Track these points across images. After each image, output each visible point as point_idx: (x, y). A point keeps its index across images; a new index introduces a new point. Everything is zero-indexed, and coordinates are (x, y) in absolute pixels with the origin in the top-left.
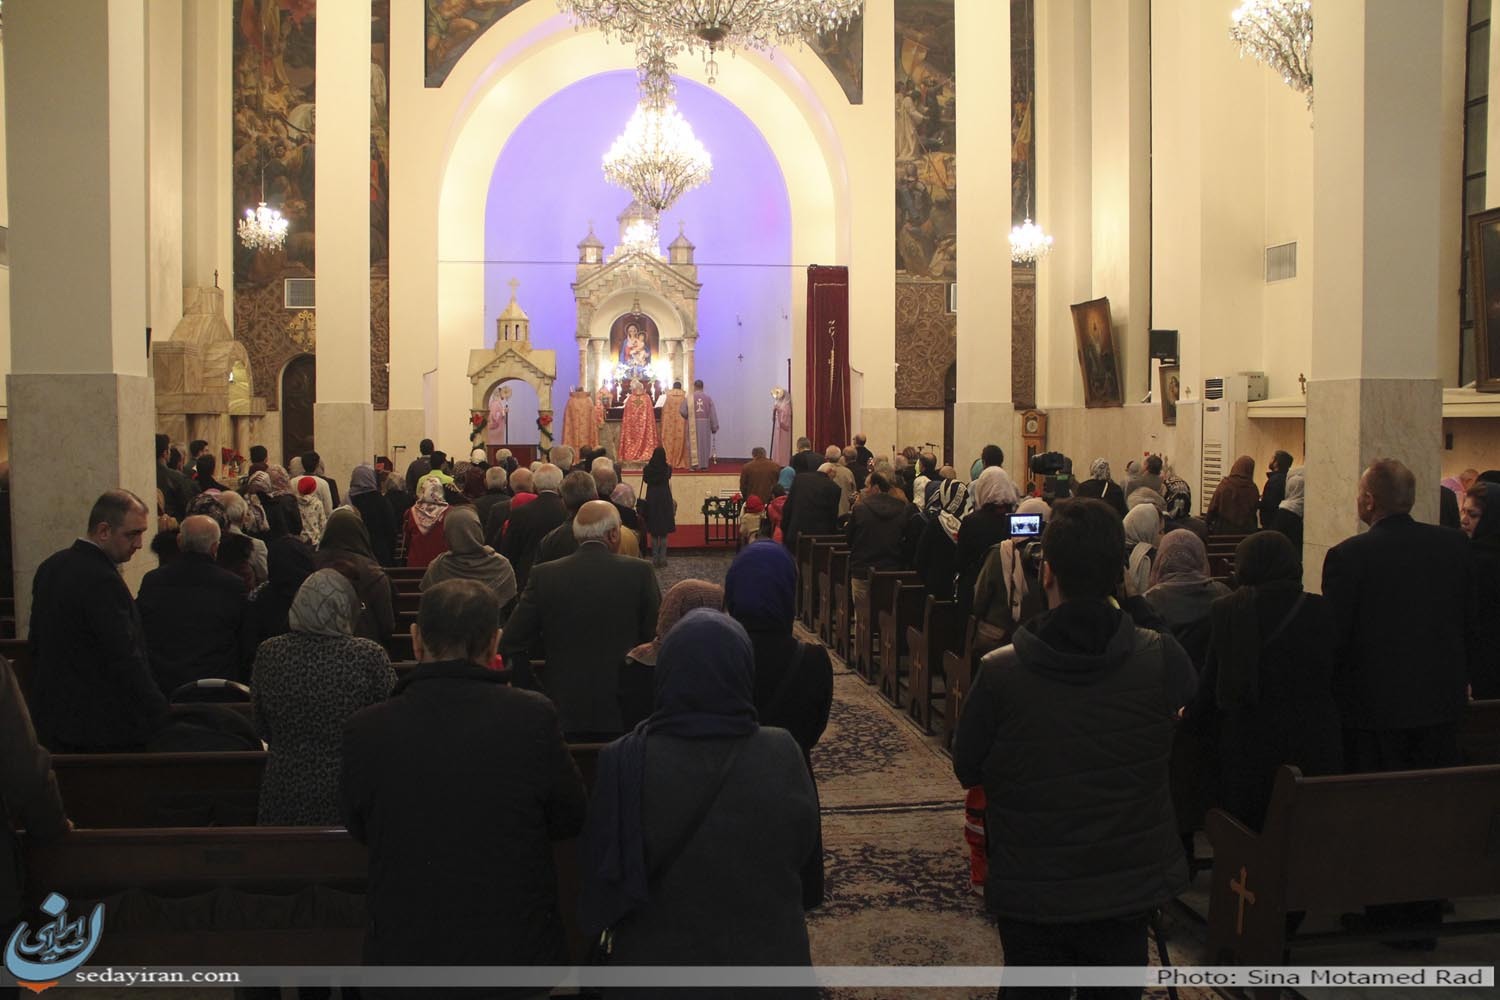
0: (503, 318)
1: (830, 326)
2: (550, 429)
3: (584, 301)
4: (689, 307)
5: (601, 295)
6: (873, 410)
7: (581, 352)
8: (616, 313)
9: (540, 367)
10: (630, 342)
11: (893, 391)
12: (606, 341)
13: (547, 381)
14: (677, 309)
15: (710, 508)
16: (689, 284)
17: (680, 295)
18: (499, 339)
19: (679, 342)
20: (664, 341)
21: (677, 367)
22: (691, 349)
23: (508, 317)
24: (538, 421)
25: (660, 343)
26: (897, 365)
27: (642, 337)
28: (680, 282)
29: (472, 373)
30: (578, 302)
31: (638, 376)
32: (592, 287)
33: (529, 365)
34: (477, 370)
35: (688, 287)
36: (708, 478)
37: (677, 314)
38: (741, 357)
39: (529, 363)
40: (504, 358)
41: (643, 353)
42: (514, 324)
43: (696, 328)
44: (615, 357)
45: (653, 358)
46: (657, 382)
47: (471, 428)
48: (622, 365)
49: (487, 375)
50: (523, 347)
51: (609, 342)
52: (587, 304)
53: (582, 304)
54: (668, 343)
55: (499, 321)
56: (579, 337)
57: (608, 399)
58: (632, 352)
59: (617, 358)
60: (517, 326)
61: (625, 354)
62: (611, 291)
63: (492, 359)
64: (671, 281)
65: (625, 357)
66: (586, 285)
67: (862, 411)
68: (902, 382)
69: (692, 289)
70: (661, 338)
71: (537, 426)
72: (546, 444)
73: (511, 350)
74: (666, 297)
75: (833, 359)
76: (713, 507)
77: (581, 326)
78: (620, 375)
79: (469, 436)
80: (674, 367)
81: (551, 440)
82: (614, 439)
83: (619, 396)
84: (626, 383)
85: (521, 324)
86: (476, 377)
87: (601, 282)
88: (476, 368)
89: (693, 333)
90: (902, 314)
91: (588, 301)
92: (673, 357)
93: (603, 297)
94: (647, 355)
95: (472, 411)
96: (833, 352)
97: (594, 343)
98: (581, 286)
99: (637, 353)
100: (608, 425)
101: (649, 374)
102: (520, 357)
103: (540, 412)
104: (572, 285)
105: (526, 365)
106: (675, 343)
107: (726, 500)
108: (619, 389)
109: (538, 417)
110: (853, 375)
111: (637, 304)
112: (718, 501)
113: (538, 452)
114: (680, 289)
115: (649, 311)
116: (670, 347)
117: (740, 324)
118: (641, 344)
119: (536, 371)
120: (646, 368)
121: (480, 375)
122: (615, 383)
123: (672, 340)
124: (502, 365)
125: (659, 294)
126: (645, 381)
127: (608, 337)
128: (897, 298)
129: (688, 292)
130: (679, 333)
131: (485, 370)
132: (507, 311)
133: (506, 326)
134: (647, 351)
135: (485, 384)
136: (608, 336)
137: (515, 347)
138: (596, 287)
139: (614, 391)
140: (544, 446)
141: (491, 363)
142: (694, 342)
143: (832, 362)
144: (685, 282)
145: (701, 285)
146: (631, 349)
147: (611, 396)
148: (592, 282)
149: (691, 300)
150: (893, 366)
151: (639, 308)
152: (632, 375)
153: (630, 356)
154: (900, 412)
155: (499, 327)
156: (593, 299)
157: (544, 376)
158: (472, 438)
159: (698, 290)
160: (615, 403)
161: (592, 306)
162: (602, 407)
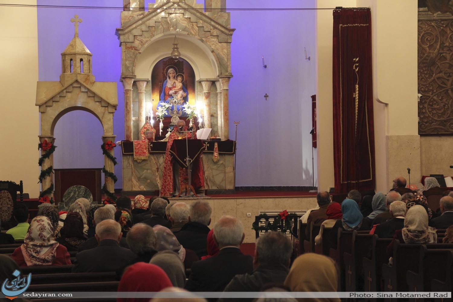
0: (68, 52)
1: (355, 62)
2: (113, 153)
3: (129, 45)
4: (223, 50)
5: (144, 40)
6: (399, 137)
7: (127, 91)
8: (157, 55)
9: (104, 97)
10: (169, 83)
11: (416, 119)
12: (148, 82)
13: (111, 110)
14: (213, 52)
15: (260, 225)
16: (223, 29)
17: (215, 40)
18: (64, 71)
19: (213, 83)
20: (200, 82)
21: (212, 105)
22: (225, 88)
23: (73, 51)
24: (103, 147)
25: (196, 84)
26: (420, 95)
27: (180, 79)
28: (215, 28)
29: (39, 103)
30: (123, 47)
31: (178, 113)
32: (136, 32)
33: (93, 95)
34: (45, 100)
35: (222, 32)
36: (247, 200)
37: (212, 57)
38: (266, 96)
39: (94, 93)
40: (71, 89)
41: (181, 93)
42: (78, 58)
43: (229, 69)
44: (156, 97)
45: (190, 97)
46: (195, 119)
47: (38, 154)
48: (163, 104)
49: (54, 104)
50: (87, 80)
51: (150, 84)
52: (132, 47)
53: (127, 48)
54: (204, 84)
55: (64, 55)
56: (124, 78)
57: (152, 133)
58: (171, 92)
59: (158, 97)
60: (81, 60)
61: (165, 94)
62: (154, 36)
63: (58, 90)
64: (207, 27)
65: (165, 96)
66: (130, 31)
67: (388, 138)
68: (424, 111)
69: (226, 34)
70: (197, 78)
71: (102, 151)
72: (110, 167)
73: (77, 81)
74: (202, 41)
75: (357, 92)
76: (262, 223)
77: (127, 68)
78: (161, 112)
79: (38, 161)
80: (209, 105)
81: (115, 163)
82: (158, 169)
83: (161, 131)
84: (167, 120)
85: (85, 58)
86: (43, 106)
87: (144, 28)
88: (44, 98)
89: (227, 74)
90: (424, 49)
91: (133, 45)
92: (208, 96)
93: (147, 41)
94: (185, 95)
95: (41, 138)
96: (357, 86)
97: (138, 83)
98: (126, 31)
99: (176, 93)
100: (152, 157)
101: (188, 111)
102: (85, 87)
103: (104, 138)
104: (117, 30)
105: (91, 95)
106: (211, 82)
107: (274, 217)
108: (161, 125)
109: (102, 143)
110: (376, 105)
111: (176, 48)
112: (267, 217)
113: (103, 175)
114: (215, 34)
115: (187, 55)
116: (205, 87)
117: (265, 67)
118: (179, 85)
119: (101, 101)
120: (185, 106)
121: (47, 104)
122: (157, 120)
123: (207, 81)
124: (69, 95)
125: (195, 40)
126: (184, 117)
127: (150, 79)
128: (419, 35)
129: (222, 36)
130: (213, 74)
131: (53, 100)
132: (72, 46)
133: (71, 60)
134: (184, 91)
135: (53, 112)
136: (149, 77)
137: (80, 79)
138: (140, 33)
139: (156, 126)
140: (108, 169)
141: (59, 93)
142: (228, 81)
143: (356, 95)
144: (219, 27)
145: (233, 30)
146: (170, 89)
147: (154, 131)
148: (136, 28)
149: (225, 44)
150: (415, 96)
151: (178, 52)
152: (173, 113)
153: (171, 96)
154: (424, 139)
155: (64, 61)
156: (137, 43)
157: (108, 105)
158: (41, 162)
159: (231, 35)
160: (158, 137)
161: (136, 50)
162: (147, 141)
